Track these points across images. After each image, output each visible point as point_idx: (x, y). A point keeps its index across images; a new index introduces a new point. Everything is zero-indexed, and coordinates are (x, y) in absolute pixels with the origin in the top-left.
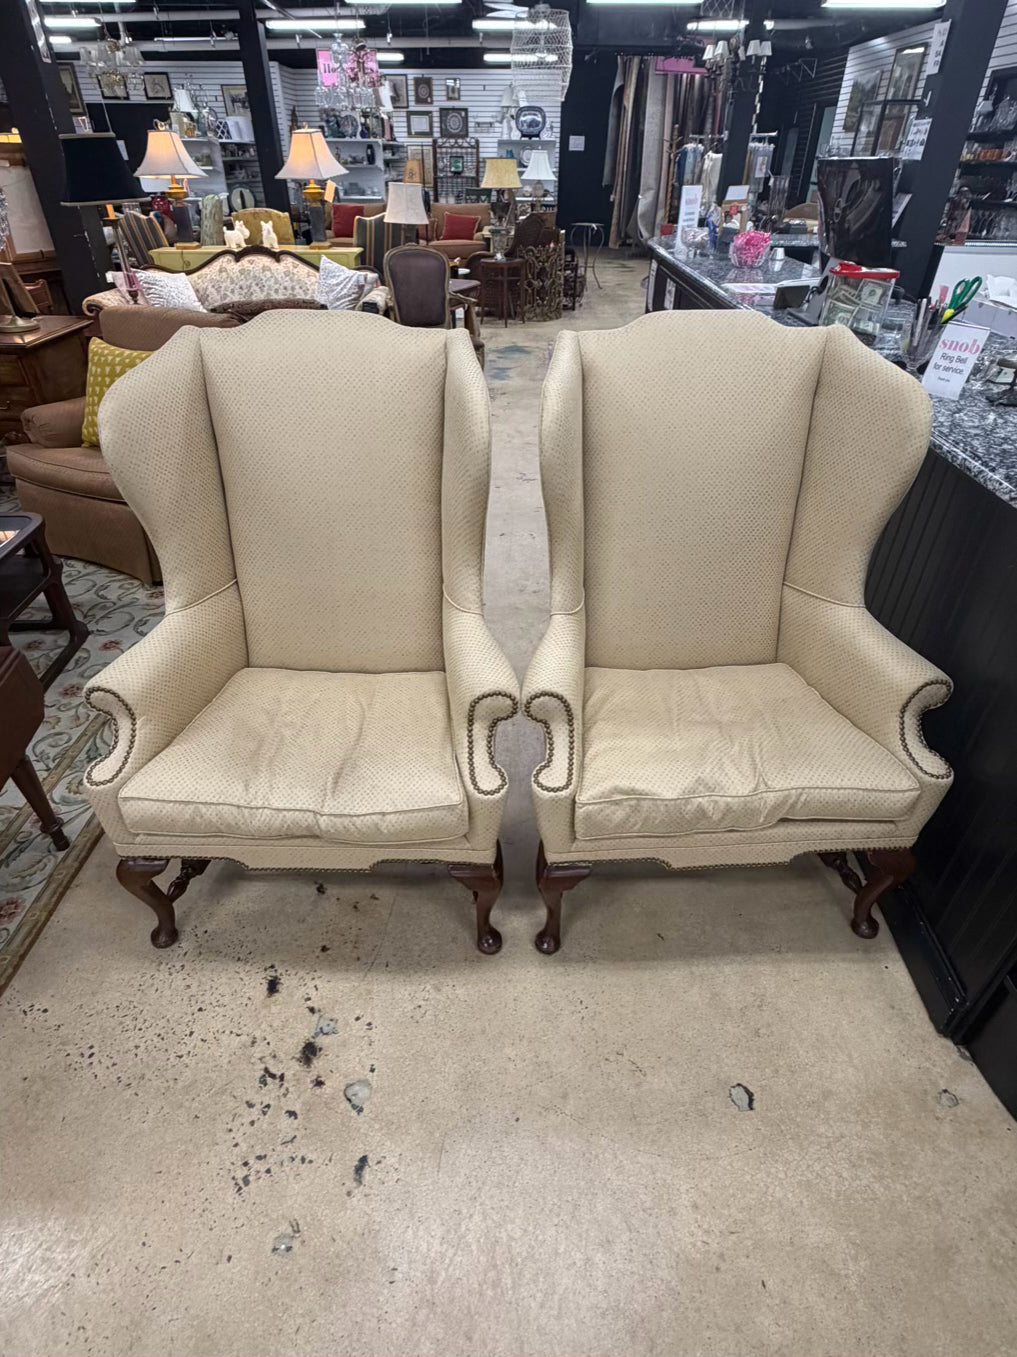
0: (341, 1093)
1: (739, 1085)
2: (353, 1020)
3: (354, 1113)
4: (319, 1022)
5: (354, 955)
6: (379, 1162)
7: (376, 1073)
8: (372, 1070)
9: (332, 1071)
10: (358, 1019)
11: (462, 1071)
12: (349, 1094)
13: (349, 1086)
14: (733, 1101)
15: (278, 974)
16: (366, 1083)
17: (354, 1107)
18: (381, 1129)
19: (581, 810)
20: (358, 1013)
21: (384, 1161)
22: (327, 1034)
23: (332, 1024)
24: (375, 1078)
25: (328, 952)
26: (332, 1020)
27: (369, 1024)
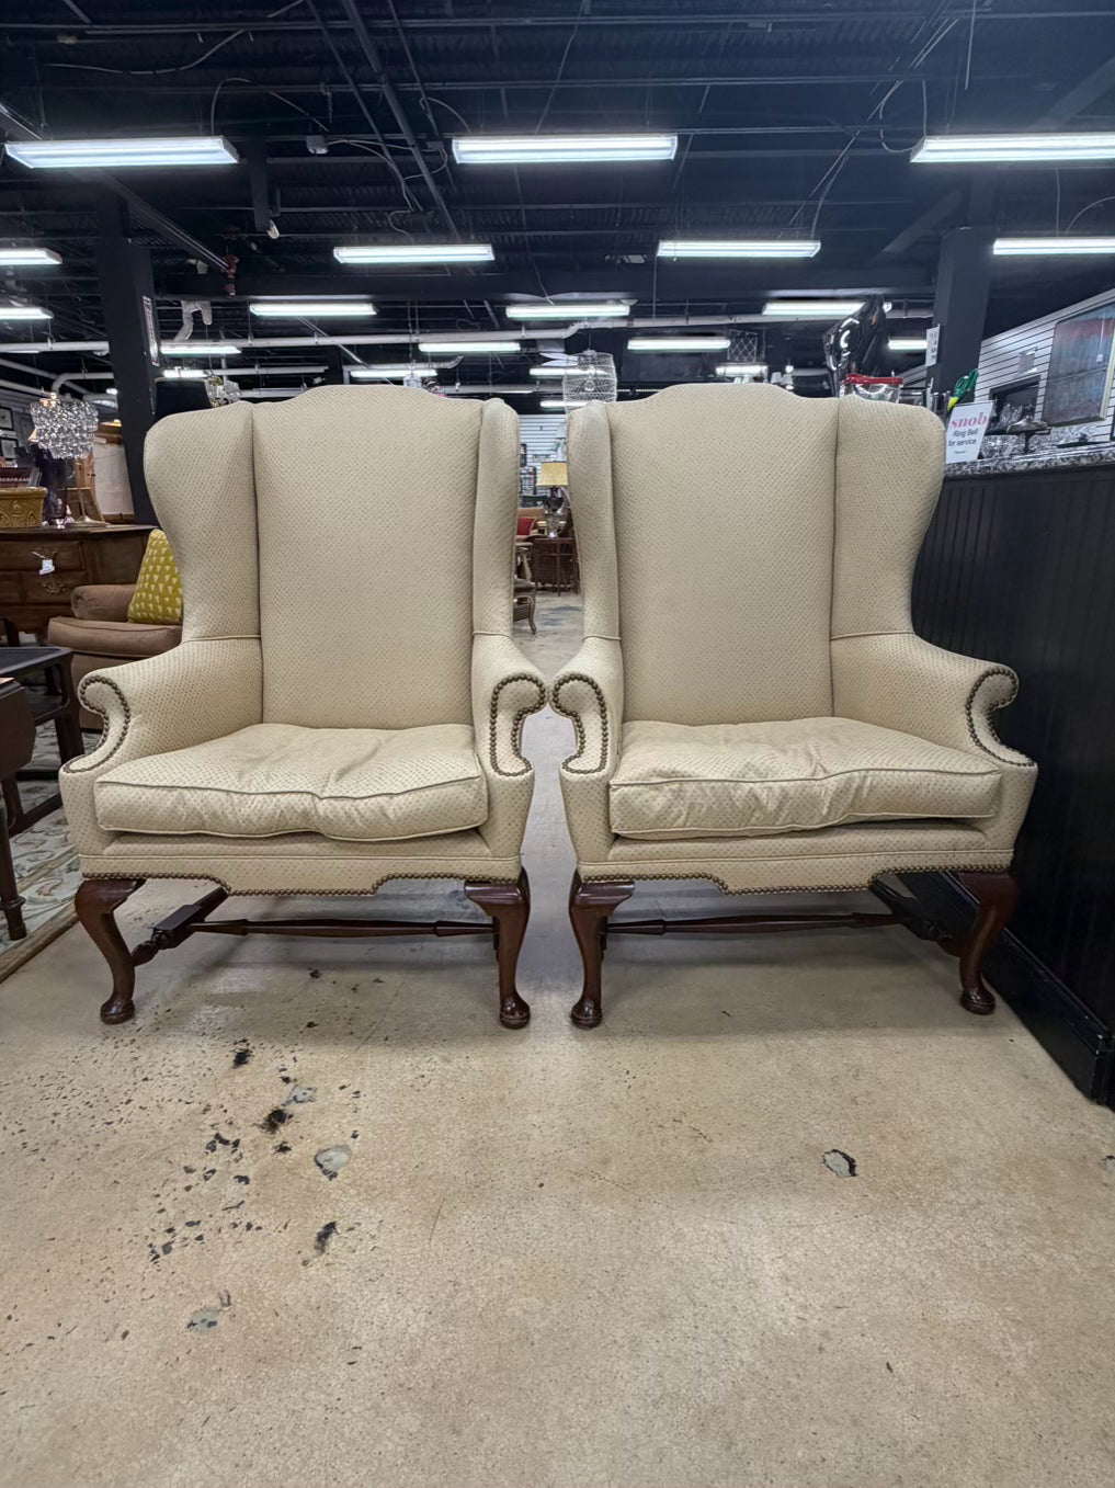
0: (311, 1159)
1: (835, 1151)
2: (337, 1089)
3: (325, 1178)
4: (293, 1090)
5: (347, 1030)
6: (351, 1229)
7: (359, 1138)
8: (355, 1136)
9: (302, 1138)
10: (343, 1088)
11: (472, 1137)
12: (321, 1161)
13: (321, 1152)
14: (828, 1167)
15: (250, 1048)
16: (344, 1148)
17: (325, 1172)
18: (359, 1194)
19: (616, 793)
20: (344, 1082)
21: (357, 1228)
22: (301, 1102)
23: (309, 1093)
24: (357, 1144)
25: (316, 1028)
26: (309, 1089)
27: (358, 1092)
